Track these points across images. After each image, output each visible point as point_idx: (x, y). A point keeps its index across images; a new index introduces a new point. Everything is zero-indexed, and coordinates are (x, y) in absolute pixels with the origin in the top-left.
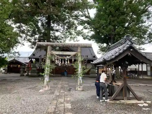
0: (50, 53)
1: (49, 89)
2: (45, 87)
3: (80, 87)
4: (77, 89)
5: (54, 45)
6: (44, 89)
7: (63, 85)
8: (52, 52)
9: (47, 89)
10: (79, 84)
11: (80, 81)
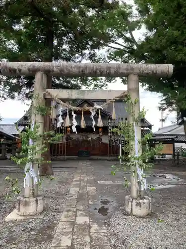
0: (41, 96)
1: (40, 208)
2: (26, 204)
3: (139, 205)
4: (129, 211)
5: (55, 69)
6: (22, 209)
7: (82, 184)
8: (50, 91)
9: (32, 209)
10: (135, 194)
11: (139, 183)
